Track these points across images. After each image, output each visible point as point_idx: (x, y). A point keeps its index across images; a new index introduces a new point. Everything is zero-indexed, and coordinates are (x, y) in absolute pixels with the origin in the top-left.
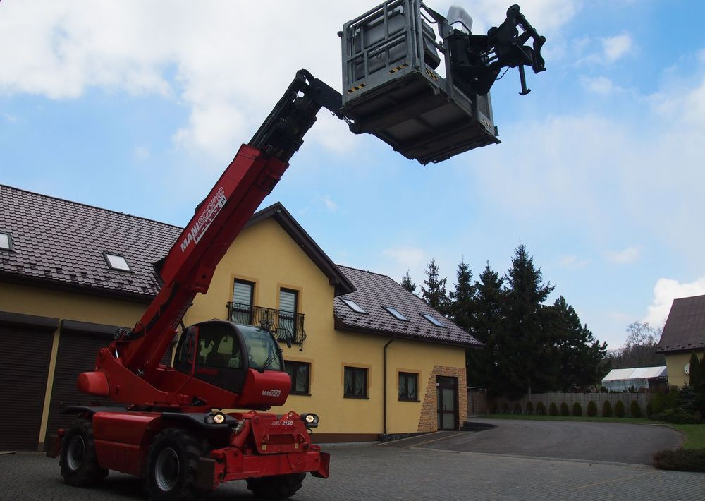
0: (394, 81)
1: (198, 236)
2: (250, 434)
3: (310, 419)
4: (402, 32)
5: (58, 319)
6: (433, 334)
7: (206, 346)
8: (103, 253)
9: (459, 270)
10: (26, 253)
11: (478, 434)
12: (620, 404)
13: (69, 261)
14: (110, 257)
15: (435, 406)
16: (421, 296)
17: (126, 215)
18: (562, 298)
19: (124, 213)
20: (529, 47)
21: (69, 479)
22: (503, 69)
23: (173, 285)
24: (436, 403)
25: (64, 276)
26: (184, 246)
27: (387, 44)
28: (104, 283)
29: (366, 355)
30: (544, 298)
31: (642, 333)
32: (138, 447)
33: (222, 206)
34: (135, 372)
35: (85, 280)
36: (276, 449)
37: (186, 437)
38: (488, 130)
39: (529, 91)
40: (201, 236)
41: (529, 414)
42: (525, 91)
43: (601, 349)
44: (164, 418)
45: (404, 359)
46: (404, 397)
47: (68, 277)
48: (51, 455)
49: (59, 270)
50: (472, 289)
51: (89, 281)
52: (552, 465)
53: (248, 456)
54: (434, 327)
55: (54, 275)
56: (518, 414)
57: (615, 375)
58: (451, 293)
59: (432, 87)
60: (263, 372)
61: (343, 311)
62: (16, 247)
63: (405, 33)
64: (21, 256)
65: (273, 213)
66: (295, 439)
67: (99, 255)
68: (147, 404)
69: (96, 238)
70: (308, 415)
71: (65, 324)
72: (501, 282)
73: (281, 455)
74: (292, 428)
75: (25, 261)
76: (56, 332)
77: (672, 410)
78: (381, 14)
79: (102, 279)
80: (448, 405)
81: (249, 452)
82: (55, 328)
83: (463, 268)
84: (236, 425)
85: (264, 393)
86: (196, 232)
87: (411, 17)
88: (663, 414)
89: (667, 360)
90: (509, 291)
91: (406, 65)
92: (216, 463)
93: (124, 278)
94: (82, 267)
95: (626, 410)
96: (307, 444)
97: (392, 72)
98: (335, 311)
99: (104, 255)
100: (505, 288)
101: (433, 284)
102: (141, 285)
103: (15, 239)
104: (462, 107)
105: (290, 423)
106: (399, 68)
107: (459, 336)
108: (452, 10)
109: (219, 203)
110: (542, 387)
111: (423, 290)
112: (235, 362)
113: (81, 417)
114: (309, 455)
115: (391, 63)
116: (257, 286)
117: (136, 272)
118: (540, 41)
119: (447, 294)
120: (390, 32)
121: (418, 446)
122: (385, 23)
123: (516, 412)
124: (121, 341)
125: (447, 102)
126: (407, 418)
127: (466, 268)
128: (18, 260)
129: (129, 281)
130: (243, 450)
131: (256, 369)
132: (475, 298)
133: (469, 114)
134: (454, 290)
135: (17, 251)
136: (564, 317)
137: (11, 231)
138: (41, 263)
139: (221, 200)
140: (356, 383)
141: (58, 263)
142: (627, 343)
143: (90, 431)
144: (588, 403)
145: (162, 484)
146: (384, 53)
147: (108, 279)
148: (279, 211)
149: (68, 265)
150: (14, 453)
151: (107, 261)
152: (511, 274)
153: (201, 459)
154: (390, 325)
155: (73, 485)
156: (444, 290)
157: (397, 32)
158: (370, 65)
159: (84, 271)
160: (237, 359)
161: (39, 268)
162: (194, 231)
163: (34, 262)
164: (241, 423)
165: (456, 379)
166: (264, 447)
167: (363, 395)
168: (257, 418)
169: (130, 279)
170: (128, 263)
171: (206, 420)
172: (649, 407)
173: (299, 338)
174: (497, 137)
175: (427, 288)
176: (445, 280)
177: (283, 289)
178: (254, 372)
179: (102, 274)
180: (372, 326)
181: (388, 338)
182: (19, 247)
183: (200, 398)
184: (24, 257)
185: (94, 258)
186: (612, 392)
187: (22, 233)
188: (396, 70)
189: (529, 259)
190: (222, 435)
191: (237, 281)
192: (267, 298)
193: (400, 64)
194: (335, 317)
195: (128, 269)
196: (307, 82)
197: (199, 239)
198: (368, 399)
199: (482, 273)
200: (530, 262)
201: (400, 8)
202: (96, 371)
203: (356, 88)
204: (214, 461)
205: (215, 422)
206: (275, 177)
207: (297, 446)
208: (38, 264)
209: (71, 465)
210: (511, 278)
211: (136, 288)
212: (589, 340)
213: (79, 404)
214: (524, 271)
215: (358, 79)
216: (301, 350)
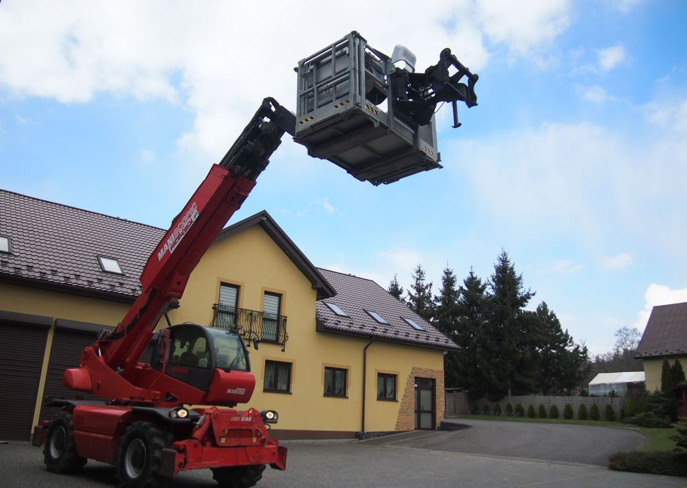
0: (338, 115)
1: (173, 246)
2: (210, 428)
3: (270, 415)
4: (346, 71)
5: (52, 318)
6: (412, 338)
7: (182, 347)
8: (97, 257)
9: (444, 275)
10: (24, 255)
11: (452, 433)
12: (595, 408)
13: (64, 263)
14: (104, 261)
15: (413, 406)
16: (407, 300)
17: (122, 220)
18: (544, 303)
19: (121, 218)
20: (463, 85)
21: (52, 466)
22: (439, 104)
23: (150, 290)
24: (413, 403)
25: (59, 279)
26: (160, 255)
27: (335, 81)
28: (97, 285)
29: (346, 356)
30: (526, 303)
31: (630, 337)
32: (111, 438)
33: (194, 220)
34: (115, 370)
35: (79, 282)
36: (234, 442)
37: (152, 429)
38: (430, 156)
39: (460, 124)
40: (176, 246)
41: (508, 415)
42: (457, 125)
43: (581, 353)
44: (134, 412)
45: (383, 361)
46: (382, 396)
47: (62, 279)
48: (36, 444)
49: (54, 272)
50: (456, 294)
51: (83, 283)
52: (512, 464)
53: (208, 448)
54: (413, 330)
55: (49, 277)
56: (498, 415)
57: (602, 379)
58: (436, 298)
59: (372, 120)
60: (229, 372)
61: (325, 313)
62: (15, 250)
63: (349, 72)
64: (19, 258)
65: (259, 221)
66: (254, 433)
67: (93, 258)
68: (124, 399)
69: (91, 242)
70: (268, 411)
71: (59, 324)
72: (484, 287)
73: (240, 448)
74: (251, 423)
75: (23, 263)
76: (50, 330)
77: (643, 414)
78: (330, 53)
79: (95, 281)
80: (426, 405)
81: (209, 444)
82: (50, 327)
83: (448, 273)
84: (197, 419)
85: (229, 391)
86: (171, 243)
87: (355, 58)
88: (634, 418)
89: (646, 365)
90: (491, 296)
91: (348, 102)
92: (177, 454)
93: (115, 281)
94: (77, 269)
95: (601, 414)
96: (265, 439)
97: (336, 107)
98: (317, 314)
99: (98, 257)
100: (487, 293)
101: (419, 289)
102: (132, 287)
103: (15, 243)
104: (404, 137)
105: (249, 419)
106: (342, 104)
107: (437, 339)
108: (397, 49)
109: (192, 217)
110: (522, 389)
111: (410, 294)
112: (204, 362)
113: (64, 410)
114: (267, 448)
115: (337, 98)
116: (242, 288)
117: (127, 275)
118: (473, 79)
119: (432, 299)
120: (337, 70)
121: (393, 444)
122: (333, 62)
123: (497, 413)
124: (104, 340)
125: (387, 134)
126: (385, 417)
127: (451, 273)
128: (16, 262)
129: (120, 283)
130: (203, 444)
131: (223, 369)
132: (459, 302)
133: (411, 143)
134: (439, 295)
135: (16, 254)
136: (545, 323)
137: (11, 234)
138: (38, 266)
139: (194, 214)
140: (335, 383)
141: (54, 265)
142: (615, 347)
143: (71, 423)
144: (564, 405)
145: (131, 472)
146: (331, 89)
147: (100, 281)
148: (265, 219)
149: (64, 267)
150: (7, 443)
151: (100, 264)
152: (493, 280)
153: (165, 449)
154: (370, 328)
155: (54, 472)
156: (430, 294)
157: (341, 72)
158: (319, 99)
159: (78, 273)
160: (206, 359)
161: (35, 270)
162: (170, 241)
163: (31, 265)
164: (202, 417)
165: (434, 380)
166: (223, 440)
167: (342, 394)
168: (217, 414)
169: (122, 281)
170: (120, 266)
171: (170, 415)
172: (622, 411)
173: (281, 339)
174: (439, 163)
175: (414, 292)
176: (431, 285)
177: (267, 293)
178: (221, 371)
179: (95, 277)
180: (352, 328)
181: (368, 340)
182: (18, 250)
183: (172, 394)
184: (22, 259)
185: (89, 261)
186: (592, 396)
187: (22, 237)
188: (339, 105)
189: (511, 266)
190: (185, 428)
191: (223, 284)
192: (252, 301)
193: (343, 100)
194: (317, 319)
195: (120, 272)
196: (273, 109)
197: (174, 249)
198: (348, 398)
199: (466, 279)
200: (512, 269)
201: (346, 49)
202: (81, 368)
203: (307, 120)
204: (175, 451)
205: (178, 417)
206: (243, 194)
207: (254, 440)
208: (35, 266)
209: (54, 453)
210: (494, 284)
211: (126, 290)
212: (569, 344)
213: (63, 398)
214: (506, 277)
215: (309, 111)
216: (283, 351)
